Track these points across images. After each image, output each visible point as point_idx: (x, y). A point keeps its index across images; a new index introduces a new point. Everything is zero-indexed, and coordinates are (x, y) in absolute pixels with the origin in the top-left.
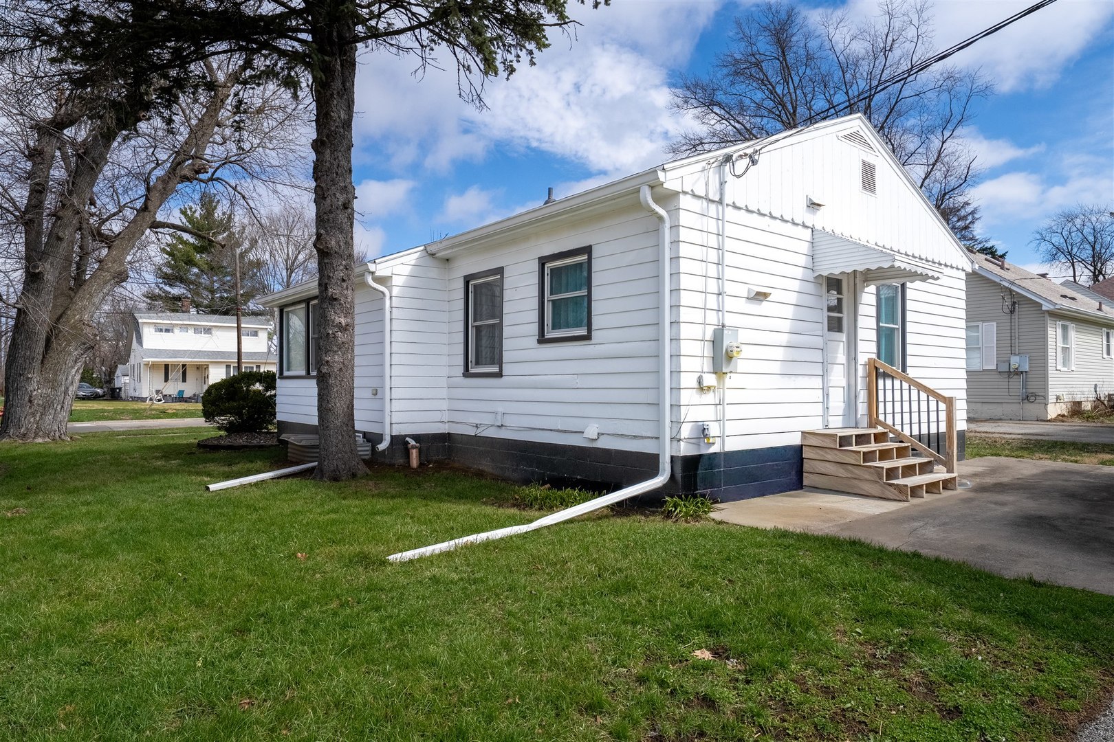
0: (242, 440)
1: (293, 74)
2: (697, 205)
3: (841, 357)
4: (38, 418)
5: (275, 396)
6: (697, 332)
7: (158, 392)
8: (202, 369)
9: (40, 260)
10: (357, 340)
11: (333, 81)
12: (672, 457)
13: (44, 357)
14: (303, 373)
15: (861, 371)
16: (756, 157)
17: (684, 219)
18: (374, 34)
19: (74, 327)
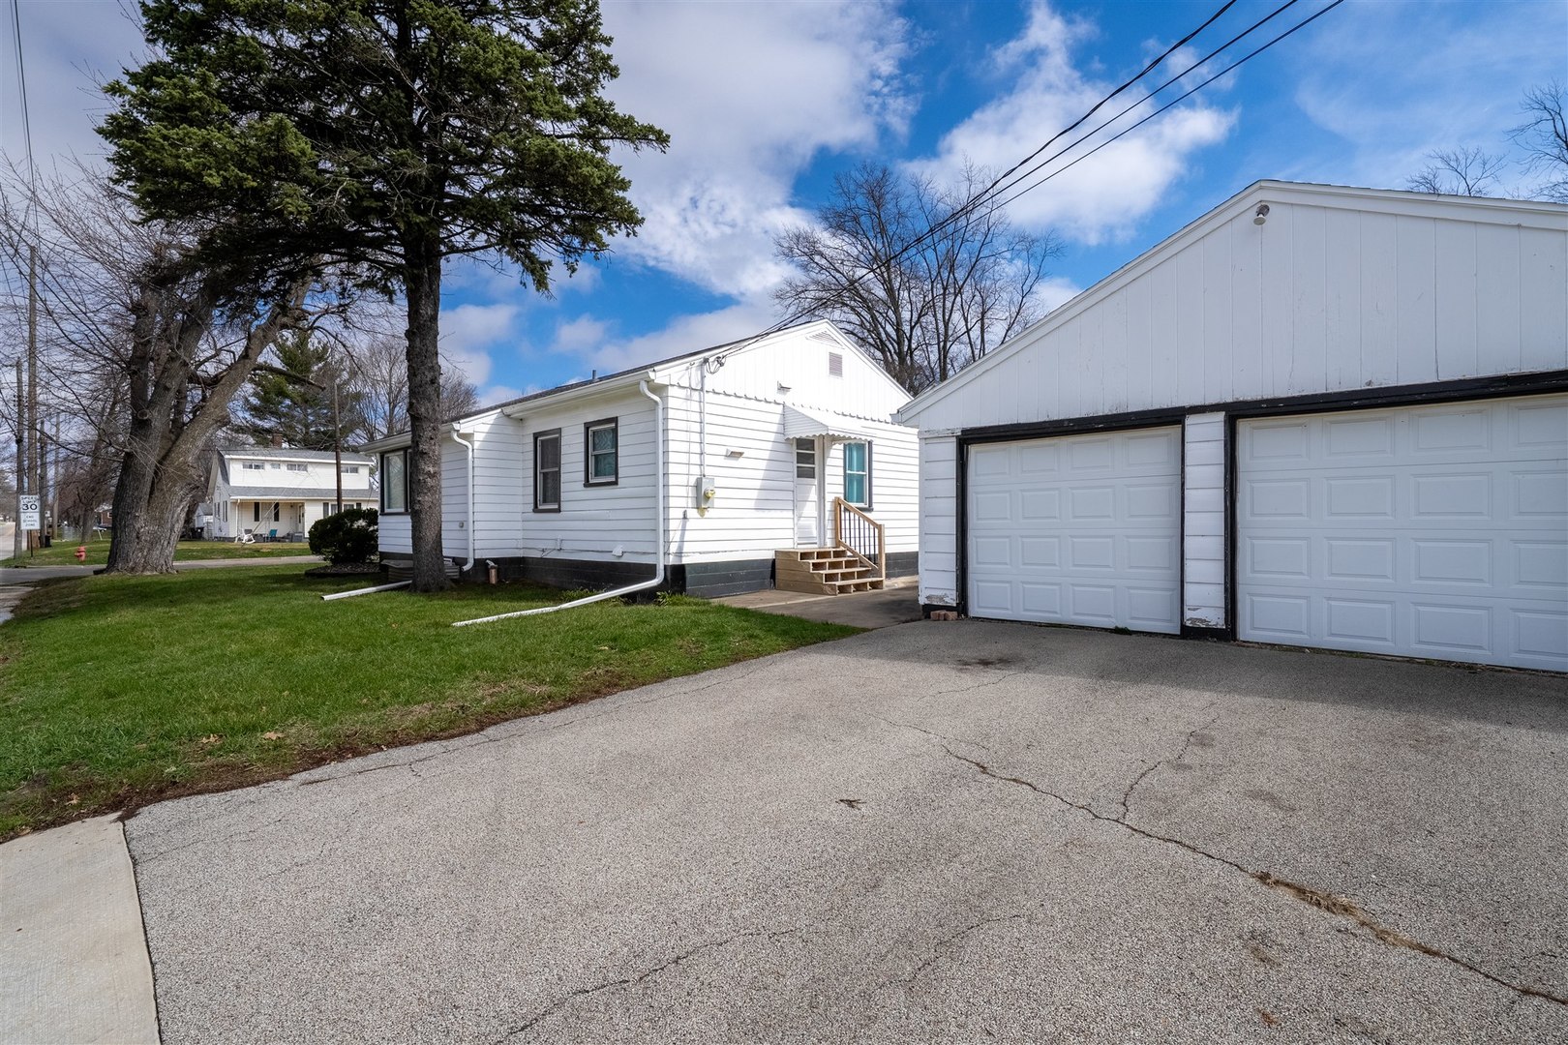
0: (347, 569)
1: (389, 284)
2: (683, 393)
3: (813, 495)
4: (145, 553)
5: (377, 530)
6: (683, 480)
7: (248, 531)
8: (297, 508)
9: (147, 408)
10: (444, 484)
11: (422, 285)
12: (665, 566)
13: (150, 497)
14: (403, 510)
15: (828, 507)
16: (723, 361)
17: (672, 403)
18: (453, 249)
19: (178, 468)
